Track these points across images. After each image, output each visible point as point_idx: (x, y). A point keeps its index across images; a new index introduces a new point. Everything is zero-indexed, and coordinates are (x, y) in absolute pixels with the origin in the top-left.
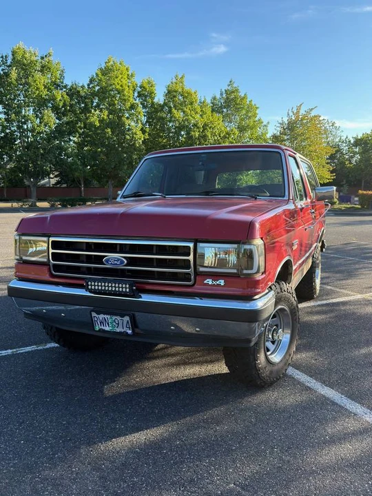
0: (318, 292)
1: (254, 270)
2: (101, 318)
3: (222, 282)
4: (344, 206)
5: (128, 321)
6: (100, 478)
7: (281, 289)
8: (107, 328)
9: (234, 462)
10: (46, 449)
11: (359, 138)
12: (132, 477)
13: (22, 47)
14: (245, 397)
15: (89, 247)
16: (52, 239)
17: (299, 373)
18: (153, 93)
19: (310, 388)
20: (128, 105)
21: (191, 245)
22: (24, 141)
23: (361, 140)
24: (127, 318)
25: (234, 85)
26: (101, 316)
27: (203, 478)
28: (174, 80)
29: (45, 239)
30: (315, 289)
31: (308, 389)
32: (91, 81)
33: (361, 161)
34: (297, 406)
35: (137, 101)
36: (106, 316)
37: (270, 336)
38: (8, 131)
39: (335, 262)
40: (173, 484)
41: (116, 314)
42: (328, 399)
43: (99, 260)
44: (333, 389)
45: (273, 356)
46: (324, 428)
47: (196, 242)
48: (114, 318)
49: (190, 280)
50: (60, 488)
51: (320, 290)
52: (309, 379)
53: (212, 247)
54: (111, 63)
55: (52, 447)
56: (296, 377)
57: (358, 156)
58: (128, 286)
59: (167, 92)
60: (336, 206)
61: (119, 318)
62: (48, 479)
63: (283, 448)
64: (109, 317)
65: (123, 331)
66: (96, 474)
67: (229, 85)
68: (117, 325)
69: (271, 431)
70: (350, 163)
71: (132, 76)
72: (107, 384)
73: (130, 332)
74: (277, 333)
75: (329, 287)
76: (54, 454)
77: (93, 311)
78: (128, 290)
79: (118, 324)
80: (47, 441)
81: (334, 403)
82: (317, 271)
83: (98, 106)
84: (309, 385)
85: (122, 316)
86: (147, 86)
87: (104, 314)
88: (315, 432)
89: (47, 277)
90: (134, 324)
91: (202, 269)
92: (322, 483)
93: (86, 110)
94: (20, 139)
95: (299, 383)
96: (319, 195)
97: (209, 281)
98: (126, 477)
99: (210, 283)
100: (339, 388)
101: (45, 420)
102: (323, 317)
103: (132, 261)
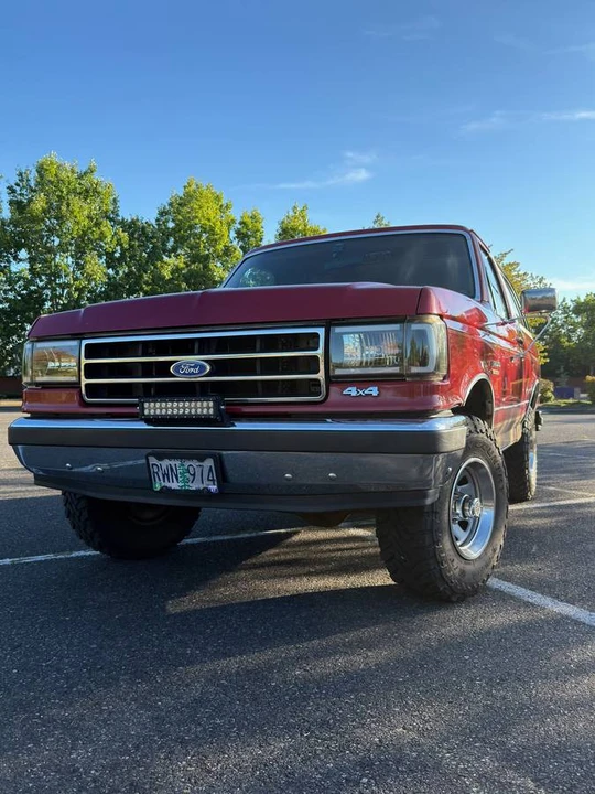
0: (534, 489)
1: (430, 368)
2: (164, 467)
3: (374, 391)
4: (562, 403)
5: (211, 469)
6: (153, 719)
7: (475, 427)
8: (175, 485)
9: (402, 697)
10: (57, 680)
11: (582, 301)
12: (211, 717)
13: (55, 160)
14: (417, 614)
15: (147, 348)
16: (85, 342)
17: (510, 585)
18: (258, 231)
19: (532, 605)
20: (220, 247)
21: (321, 331)
22: (58, 304)
23: (586, 303)
24: (209, 463)
25: (384, 222)
26: (165, 463)
27: (344, 719)
28: (291, 213)
29: (74, 343)
30: (529, 481)
31: (527, 605)
32: (162, 213)
33: (586, 338)
34: (511, 627)
35: (235, 243)
36: (173, 463)
37: (459, 511)
38: (32, 288)
39: (558, 462)
40: (289, 727)
41: (191, 457)
42: (567, 617)
43: (163, 369)
44: (574, 604)
45: (465, 547)
46: (564, 654)
47: (329, 325)
48: (187, 463)
49: (318, 394)
50: (77, 732)
51: (537, 491)
52: (529, 593)
53: (353, 333)
54: (194, 187)
55: (68, 678)
56: (507, 590)
57: (580, 331)
58: (211, 404)
59: (280, 231)
60: (552, 402)
61: (195, 463)
62: (55, 721)
63: (491, 680)
64: (178, 463)
65: (201, 487)
66: (145, 715)
67: (375, 222)
68: (191, 478)
69: (467, 658)
70: (569, 340)
71: (227, 207)
72: (173, 598)
73: (213, 488)
74: (471, 504)
75: (551, 488)
76: (70, 688)
77: (150, 454)
78: (211, 411)
79: (194, 475)
80: (59, 671)
81: (577, 622)
82: (531, 454)
83: (174, 249)
84: (530, 600)
85: (201, 459)
86: (249, 221)
87: (170, 458)
88: (548, 659)
89: (75, 407)
90: (221, 473)
91: (338, 372)
92: (571, 726)
93: (155, 256)
94: (51, 300)
95: (512, 597)
96: (531, 303)
97: (353, 391)
98: (201, 718)
99: (354, 393)
100: (584, 603)
101: (59, 643)
102: (546, 520)
103: (219, 368)
